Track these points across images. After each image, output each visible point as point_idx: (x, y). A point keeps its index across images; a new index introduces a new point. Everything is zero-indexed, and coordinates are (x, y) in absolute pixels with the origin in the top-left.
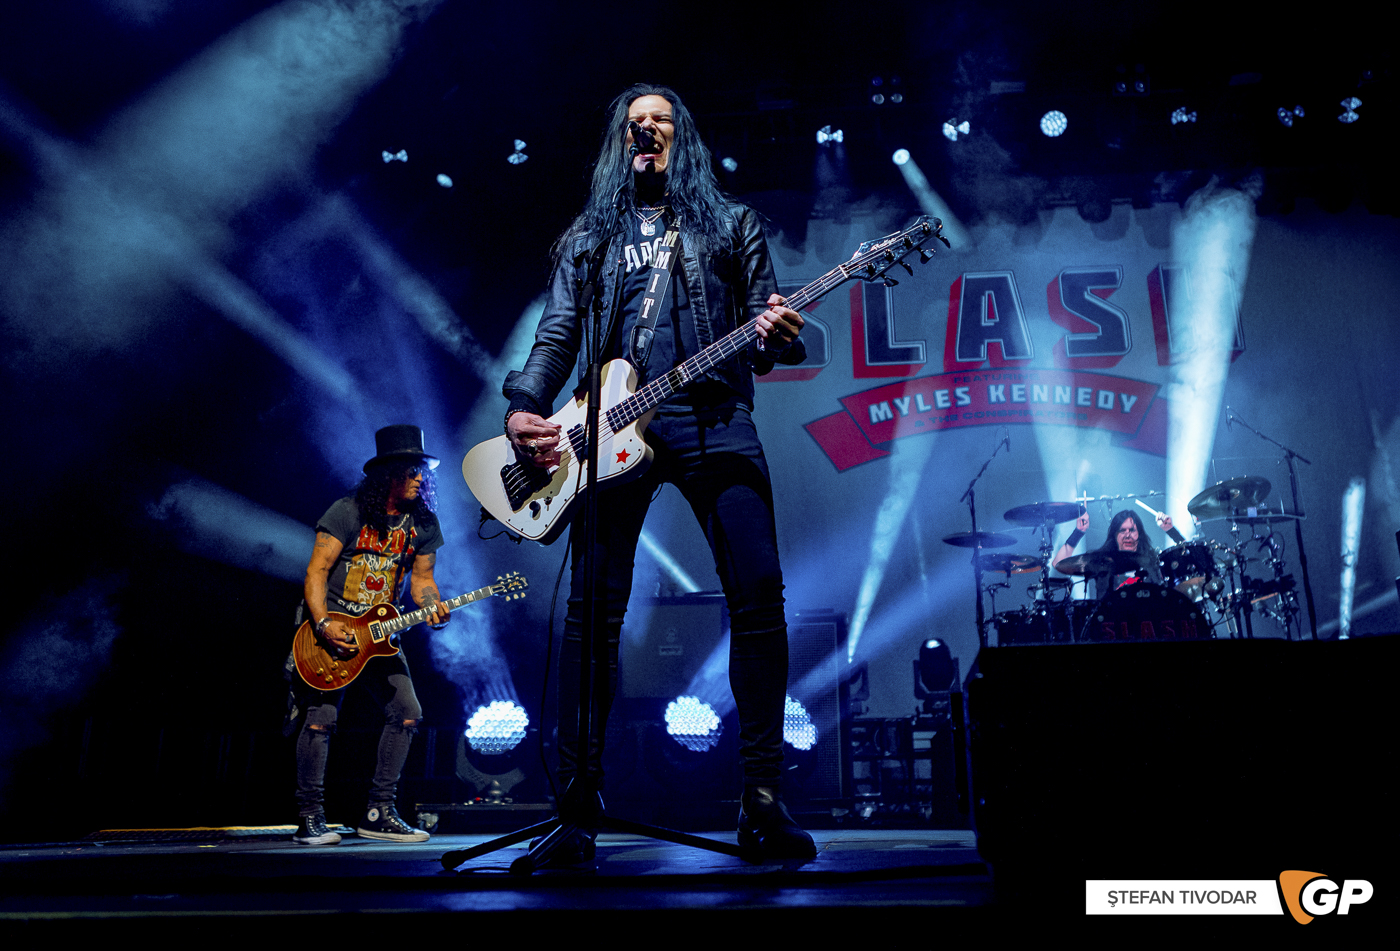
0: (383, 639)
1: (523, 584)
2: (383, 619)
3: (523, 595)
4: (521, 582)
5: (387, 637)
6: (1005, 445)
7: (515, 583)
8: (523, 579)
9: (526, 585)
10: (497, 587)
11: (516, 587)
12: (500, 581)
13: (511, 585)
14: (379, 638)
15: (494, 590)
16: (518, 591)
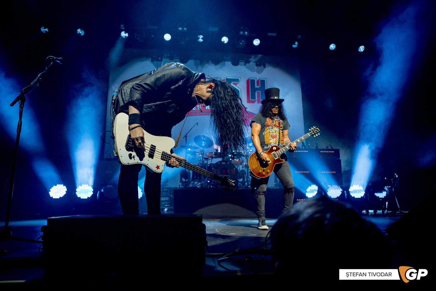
0: (278, 158)
1: (318, 130)
2: (276, 151)
3: (319, 134)
4: (317, 130)
5: (279, 157)
6: (197, 124)
7: (316, 130)
8: (318, 129)
9: (319, 130)
10: (310, 133)
11: (316, 131)
12: (310, 131)
13: (315, 132)
14: (276, 157)
15: (310, 134)
16: (317, 133)
